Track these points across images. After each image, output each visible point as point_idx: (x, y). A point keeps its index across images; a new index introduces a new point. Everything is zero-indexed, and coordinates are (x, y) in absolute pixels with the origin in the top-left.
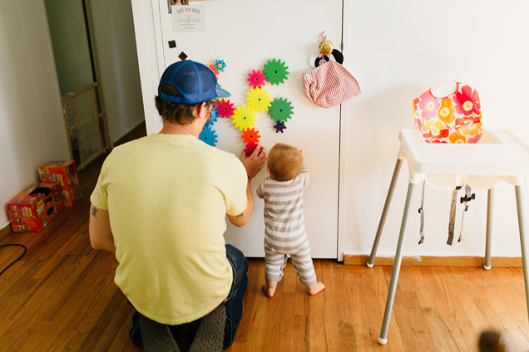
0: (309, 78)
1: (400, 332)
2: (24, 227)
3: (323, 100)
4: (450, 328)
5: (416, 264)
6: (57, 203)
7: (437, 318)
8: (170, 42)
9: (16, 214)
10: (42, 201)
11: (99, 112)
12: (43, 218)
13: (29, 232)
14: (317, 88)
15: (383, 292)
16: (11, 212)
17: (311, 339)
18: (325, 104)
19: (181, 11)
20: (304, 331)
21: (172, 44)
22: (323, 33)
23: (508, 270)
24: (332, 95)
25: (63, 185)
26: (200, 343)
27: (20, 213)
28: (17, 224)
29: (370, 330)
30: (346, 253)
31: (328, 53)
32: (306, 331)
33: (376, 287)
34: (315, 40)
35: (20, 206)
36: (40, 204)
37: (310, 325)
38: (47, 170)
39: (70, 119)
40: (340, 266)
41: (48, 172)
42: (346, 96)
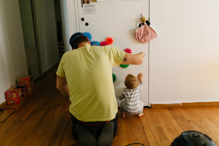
0: (137, 31)
1: (181, 129)
2: (12, 102)
3: (143, 40)
4: (201, 126)
5: (180, 106)
6: (26, 93)
7: (194, 123)
8: (82, 19)
9: (10, 96)
10: (20, 91)
11: (38, 60)
12: (21, 98)
13: (15, 104)
14: (140, 35)
15: (170, 116)
16: (8, 96)
17: (146, 133)
18: (144, 42)
19: (86, 6)
20: (142, 130)
21: (83, 19)
22: (142, 14)
23: (216, 107)
24: (146, 38)
25: (28, 85)
26: (104, 134)
27: (11, 96)
28: (10, 101)
29: (169, 129)
30: (152, 103)
31: (144, 22)
32: (144, 130)
33: (167, 115)
34: (139, 17)
35: (11, 92)
36: (20, 92)
37: (145, 128)
38: (21, 79)
39: (28, 60)
40: (150, 109)
41: (21, 80)
42: (151, 38)
